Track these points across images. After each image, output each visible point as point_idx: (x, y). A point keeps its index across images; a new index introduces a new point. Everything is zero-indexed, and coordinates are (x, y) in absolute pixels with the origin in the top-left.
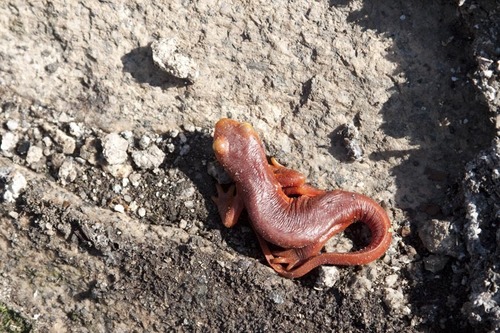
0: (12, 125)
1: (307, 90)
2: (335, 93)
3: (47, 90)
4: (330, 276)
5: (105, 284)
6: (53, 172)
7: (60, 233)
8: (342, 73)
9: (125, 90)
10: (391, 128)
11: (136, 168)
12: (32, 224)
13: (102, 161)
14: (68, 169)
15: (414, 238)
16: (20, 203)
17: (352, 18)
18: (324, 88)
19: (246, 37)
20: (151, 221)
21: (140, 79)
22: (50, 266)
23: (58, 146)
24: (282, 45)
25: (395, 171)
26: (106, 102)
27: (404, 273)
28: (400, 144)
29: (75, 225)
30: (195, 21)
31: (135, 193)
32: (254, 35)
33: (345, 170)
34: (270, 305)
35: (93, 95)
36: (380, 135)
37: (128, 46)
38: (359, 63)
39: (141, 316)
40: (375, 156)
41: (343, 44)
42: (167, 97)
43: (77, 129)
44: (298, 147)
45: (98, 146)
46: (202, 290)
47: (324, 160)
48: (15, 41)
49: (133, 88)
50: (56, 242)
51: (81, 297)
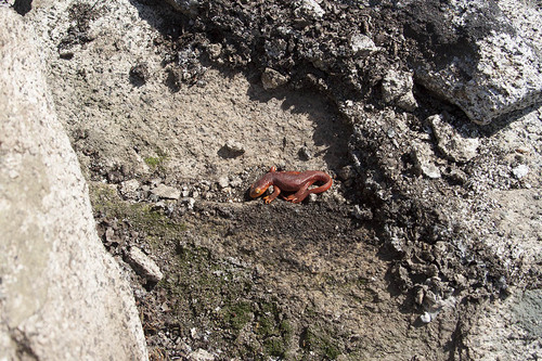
0: (185, 188)
1: (284, 141)
2: (295, 138)
3: (194, 173)
4: (313, 197)
5: (233, 227)
6: (204, 198)
7: (212, 214)
8: (295, 131)
9: (221, 163)
10: (318, 144)
11: (233, 188)
12: (201, 214)
13: (220, 188)
14: (209, 195)
15: (338, 178)
16: (195, 208)
17: (292, 112)
18: (290, 138)
19: (258, 131)
20: (243, 202)
21: (225, 158)
22: (212, 228)
23: (203, 190)
24: (271, 129)
25: (324, 158)
26: (216, 170)
27: (339, 191)
28: (323, 148)
29: (216, 209)
30: (239, 132)
31: (234, 195)
32: (261, 129)
33: (307, 164)
34: (295, 214)
35: (211, 169)
36: (315, 147)
37: (218, 148)
38: (299, 125)
39: (250, 234)
40: (316, 156)
41: (292, 121)
42: (236, 161)
43: (208, 183)
44: (288, 162)
45: (217, 184)
46: (269, 217)
47: (298, 163)
48: (179, 160)
49: (224, 162)
50: (211, 218)
51: (226, 236)
